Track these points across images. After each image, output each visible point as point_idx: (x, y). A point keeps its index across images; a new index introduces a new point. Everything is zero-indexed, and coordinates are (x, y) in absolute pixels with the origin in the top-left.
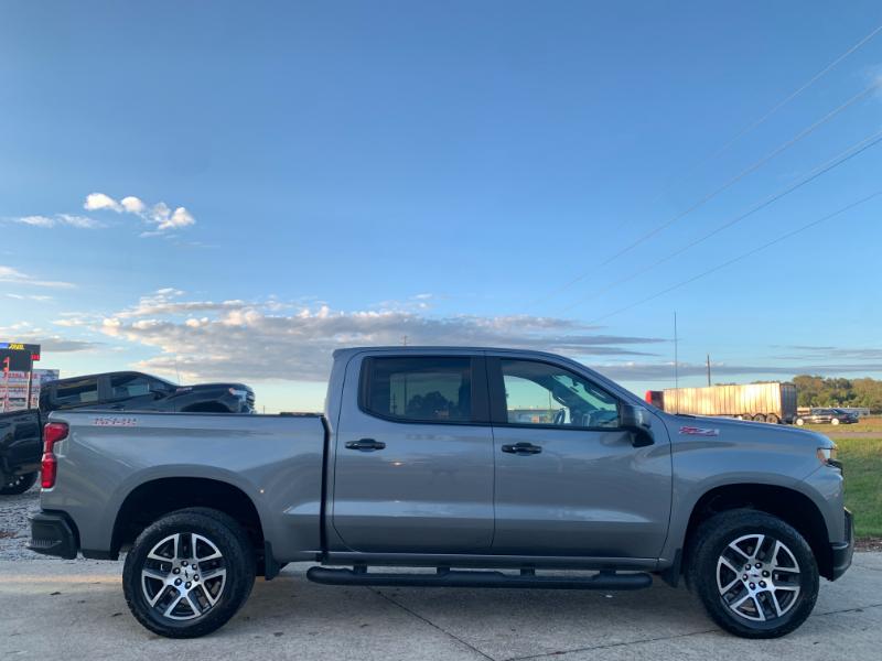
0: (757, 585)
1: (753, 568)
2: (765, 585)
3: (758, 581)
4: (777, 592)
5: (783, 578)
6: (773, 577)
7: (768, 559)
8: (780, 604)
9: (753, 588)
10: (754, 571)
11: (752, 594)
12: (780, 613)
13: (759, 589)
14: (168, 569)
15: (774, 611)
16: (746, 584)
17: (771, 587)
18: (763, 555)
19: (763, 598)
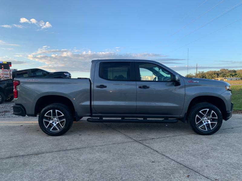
0: (206, 122)
1: (205, 117)
2: (208, 122)
3: (206, 121)
4: (211, 124)
5: (213, 120)
6: (210, 120)
7: (209, 115)
8: (212, 127)
9: (205, 123)
10: (205, 118)
11: (204, 124)
12: (211, 129)
13: (206, 123)
14: (50, 119)
15: (210, 128)
16: (203, 122)
17: (210, 122)
18: (208, 114)
19: (207, 125)
